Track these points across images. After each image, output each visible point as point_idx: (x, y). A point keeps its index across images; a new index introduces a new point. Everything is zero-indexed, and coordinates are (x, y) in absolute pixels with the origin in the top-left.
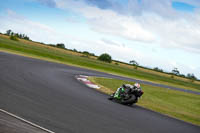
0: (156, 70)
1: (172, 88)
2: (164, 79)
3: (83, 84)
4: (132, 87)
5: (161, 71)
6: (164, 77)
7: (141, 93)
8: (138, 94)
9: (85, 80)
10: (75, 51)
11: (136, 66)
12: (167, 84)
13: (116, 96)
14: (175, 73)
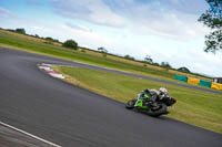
0: (127, 57)
2: (137, 68)
3: (46, 74)
4: (158, 93)
5: (133, 59)
10: (37, 36)
11: (105, 54)
12: (139, 73)
14: (148, 62)
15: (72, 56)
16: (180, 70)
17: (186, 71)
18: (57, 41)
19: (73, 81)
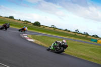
0: (66, 30)
1: (75, 40)
2: (71, 35)
3: (25, 39)
4: (61, 42)
5: (69, 31)
6: (71, 34)
7: (67, 46)
8: (65, 47)
9: (26, 37)
10: (20, 20)
11: (55, 28)
12: (72, 38)
13: (52, 48)
14: (77, 32)
15: (38, 30)
16: (94, 36)
17: (97, 36)
18: (30, 22)
19: (39, 43)
